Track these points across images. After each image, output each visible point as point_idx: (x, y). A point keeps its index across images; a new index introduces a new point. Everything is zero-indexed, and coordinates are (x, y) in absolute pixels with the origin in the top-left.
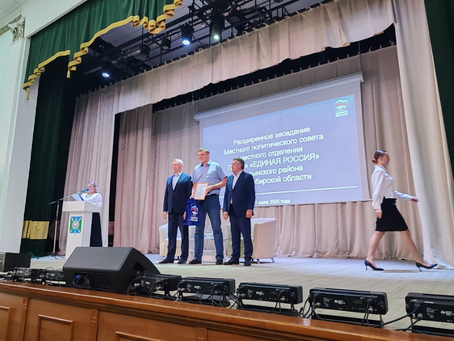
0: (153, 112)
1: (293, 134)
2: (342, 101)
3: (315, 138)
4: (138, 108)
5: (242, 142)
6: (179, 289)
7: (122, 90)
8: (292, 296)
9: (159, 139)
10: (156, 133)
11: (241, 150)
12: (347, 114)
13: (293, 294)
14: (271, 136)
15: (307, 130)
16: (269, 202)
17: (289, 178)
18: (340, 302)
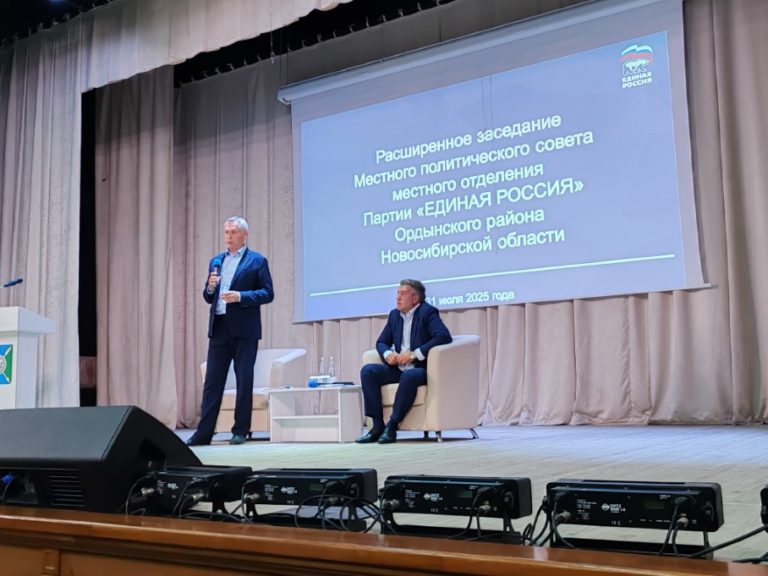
0: (177, 85)
1: (519, 133)
2: (638, 49)
3: (573, 140)
4: (140, 76)
5: (397, 155)
6: (245, 496)
7: (95, 33)
8: (507, 499)
9: (193, 152)
10: (185, 139)
11: (394, 175)
12: (650, 80)
13: (508, 496)
14: (466, 140)
15: (553, 121)
16: (465, 299)
17: (510, 241)
18: (615, 508)
